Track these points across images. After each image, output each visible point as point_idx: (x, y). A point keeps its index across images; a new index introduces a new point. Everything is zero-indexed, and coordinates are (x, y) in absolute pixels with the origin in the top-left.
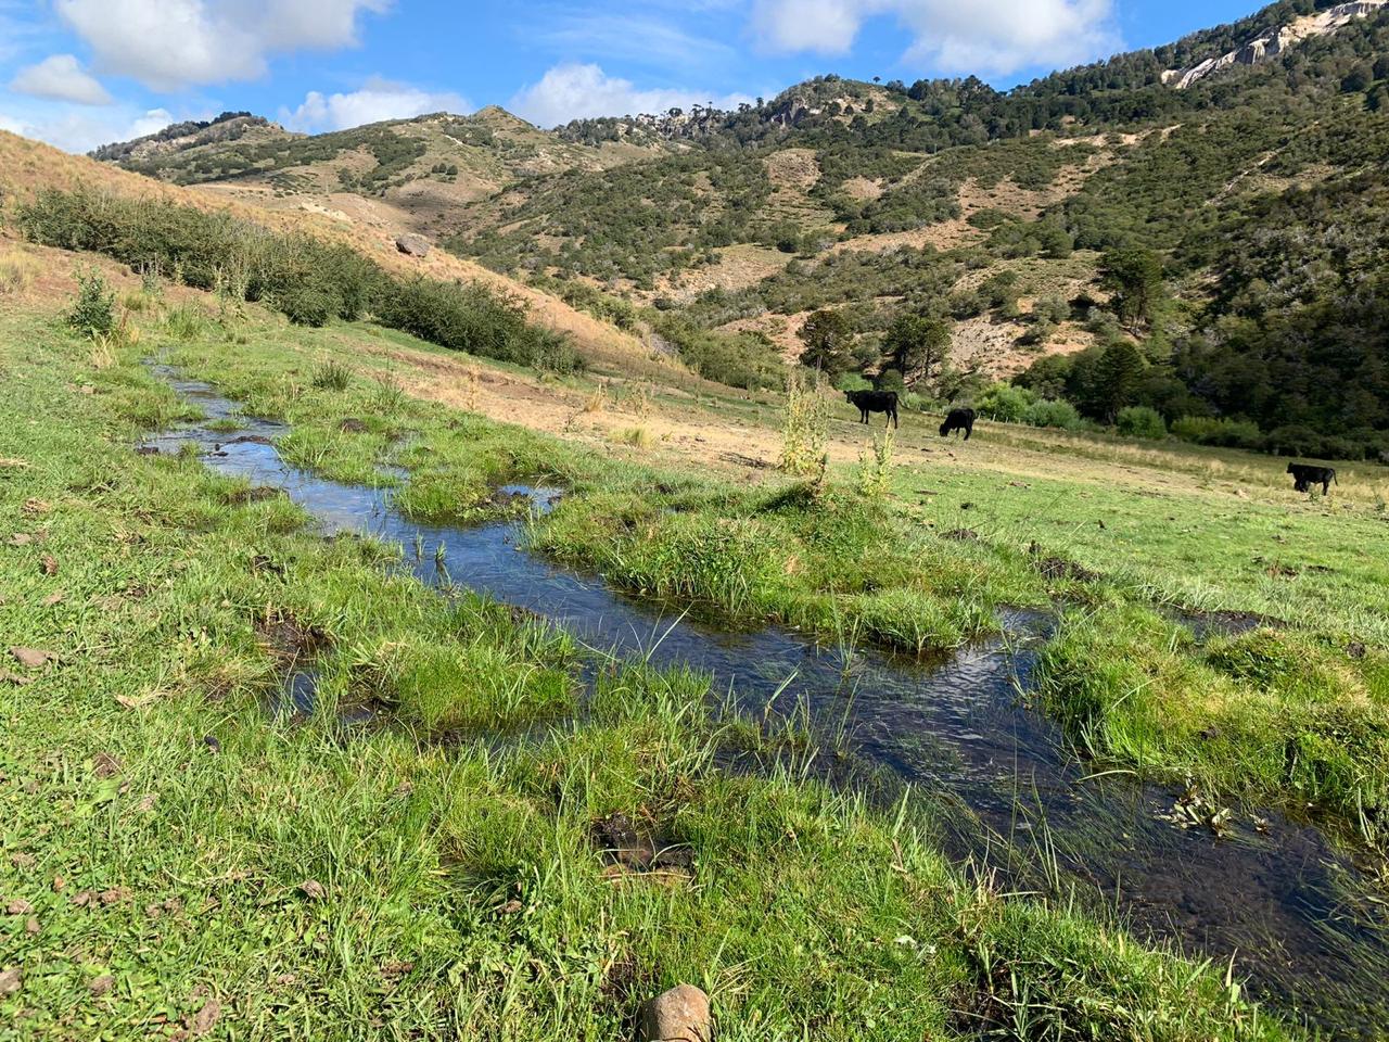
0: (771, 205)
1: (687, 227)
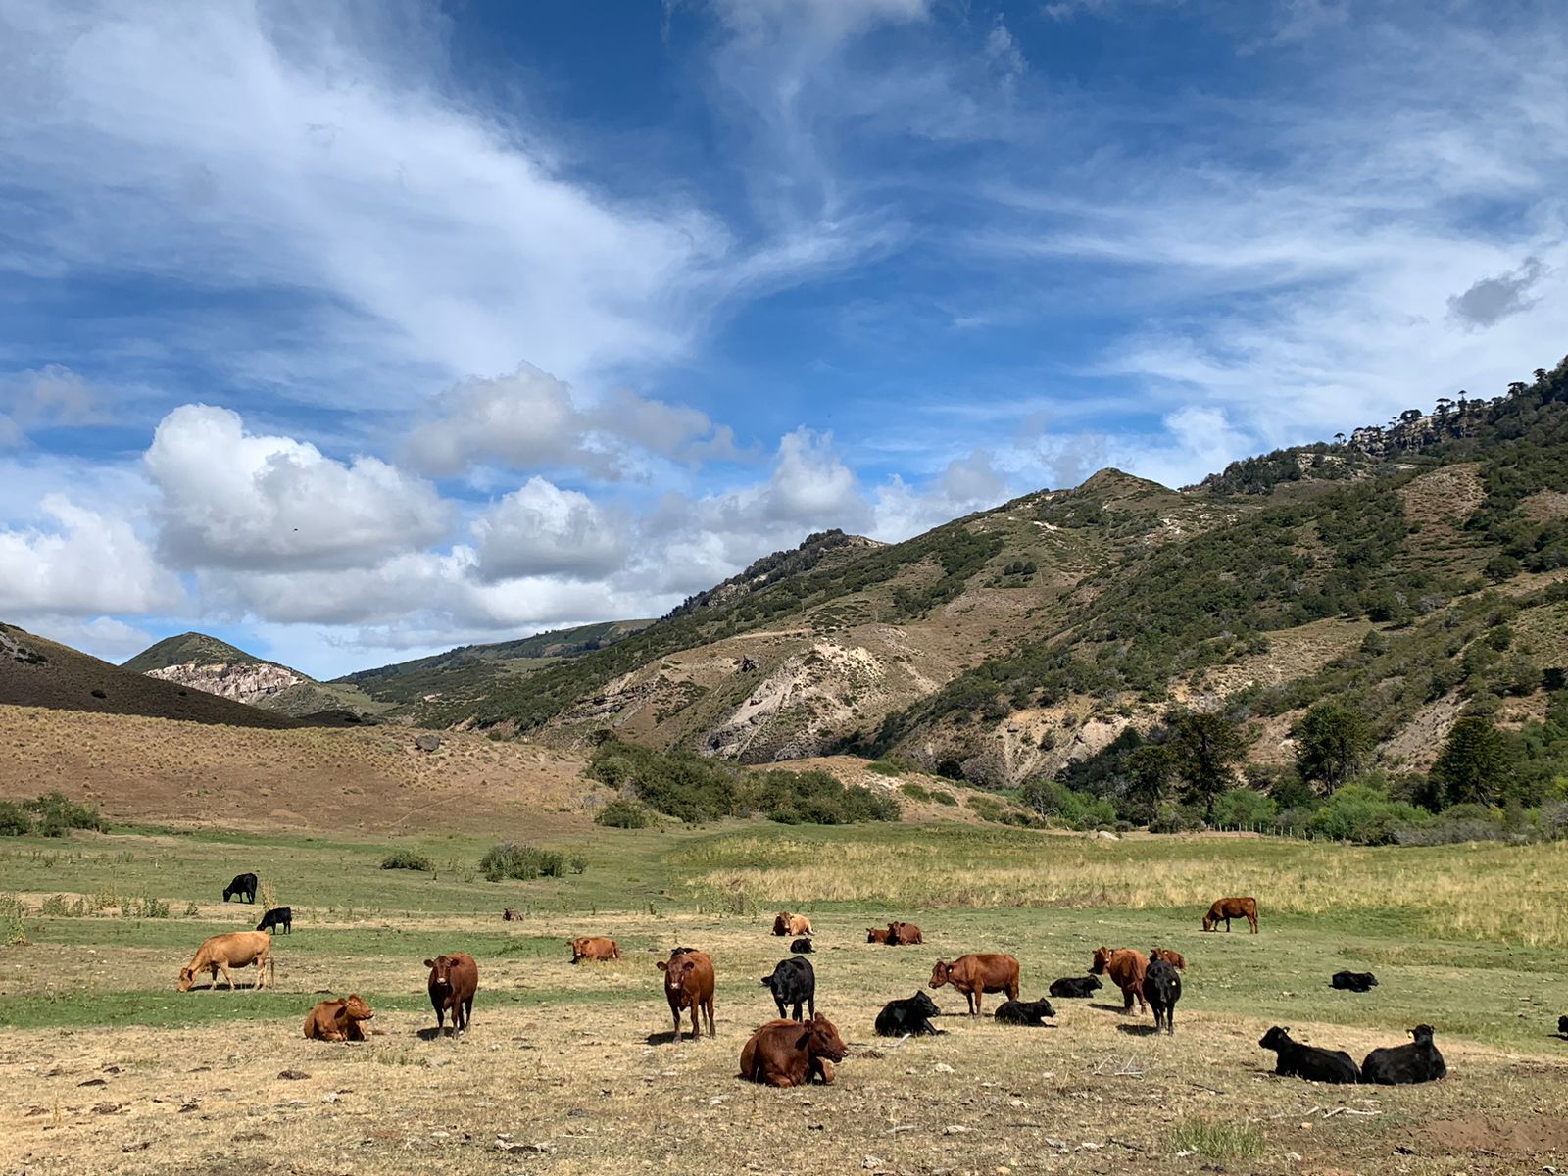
0: (1405, 552)
1: (1277, 603)
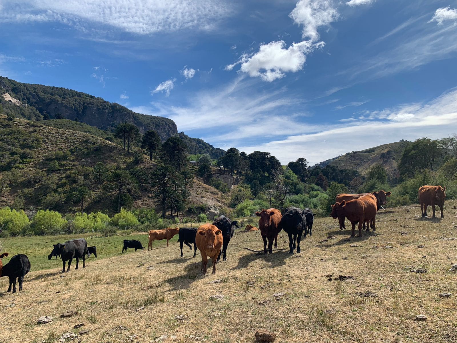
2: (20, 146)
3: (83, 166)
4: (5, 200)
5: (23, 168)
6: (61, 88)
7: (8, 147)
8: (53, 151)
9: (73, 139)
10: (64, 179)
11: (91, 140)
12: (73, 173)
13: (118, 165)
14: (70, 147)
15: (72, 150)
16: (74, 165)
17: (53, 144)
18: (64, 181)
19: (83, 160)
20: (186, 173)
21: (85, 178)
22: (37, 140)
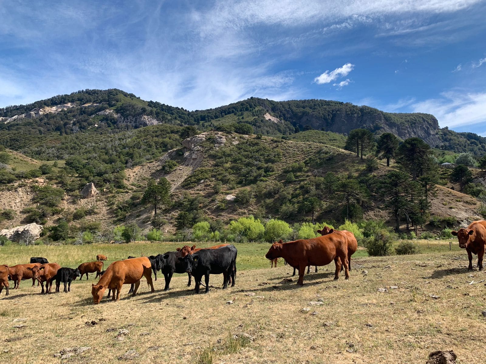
2: (265, 161)
3: (315, 176)
4: (252, 209)
5: (266, 181)
6: (312, 100)
7: (256, 163)
8: (291, 163)
9: (309, 151)
10: (298, 189)
11: (324, 150)
12: (306, 184)
13: (350, 173)
14: (305, 159)
15: (307, 161)
16: (308, 176)
17: (291, 157)
18: (298, 192)
19: (316, 171)
20: (426, 179)
21: (316, 189)
22: (278, 155)
